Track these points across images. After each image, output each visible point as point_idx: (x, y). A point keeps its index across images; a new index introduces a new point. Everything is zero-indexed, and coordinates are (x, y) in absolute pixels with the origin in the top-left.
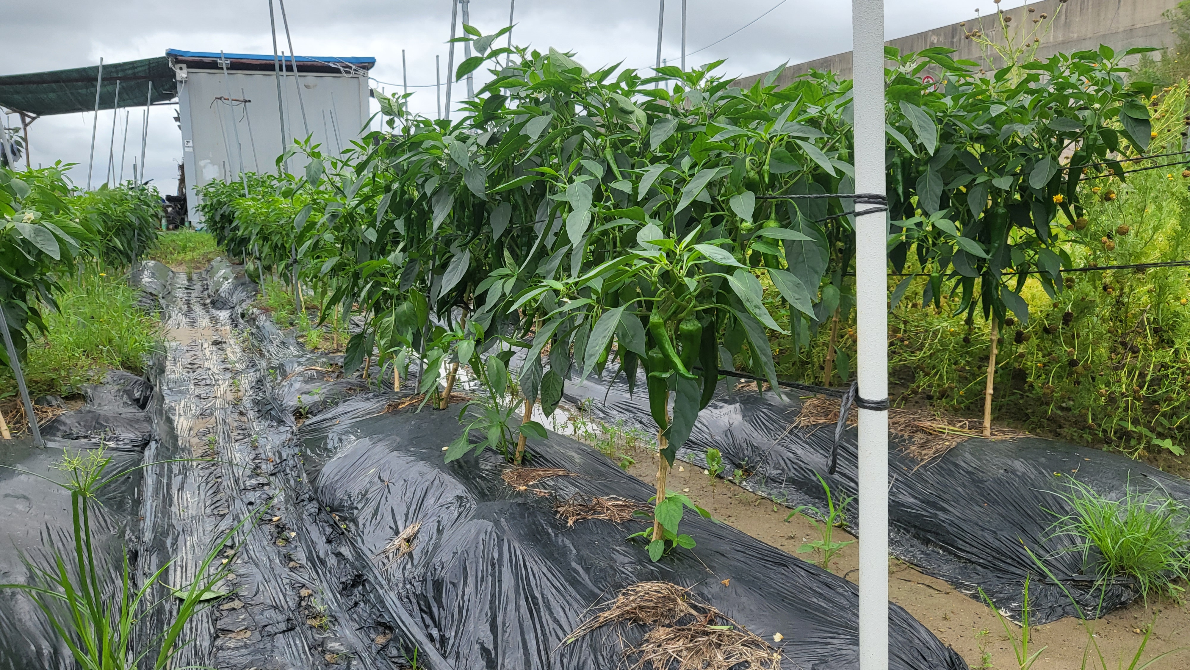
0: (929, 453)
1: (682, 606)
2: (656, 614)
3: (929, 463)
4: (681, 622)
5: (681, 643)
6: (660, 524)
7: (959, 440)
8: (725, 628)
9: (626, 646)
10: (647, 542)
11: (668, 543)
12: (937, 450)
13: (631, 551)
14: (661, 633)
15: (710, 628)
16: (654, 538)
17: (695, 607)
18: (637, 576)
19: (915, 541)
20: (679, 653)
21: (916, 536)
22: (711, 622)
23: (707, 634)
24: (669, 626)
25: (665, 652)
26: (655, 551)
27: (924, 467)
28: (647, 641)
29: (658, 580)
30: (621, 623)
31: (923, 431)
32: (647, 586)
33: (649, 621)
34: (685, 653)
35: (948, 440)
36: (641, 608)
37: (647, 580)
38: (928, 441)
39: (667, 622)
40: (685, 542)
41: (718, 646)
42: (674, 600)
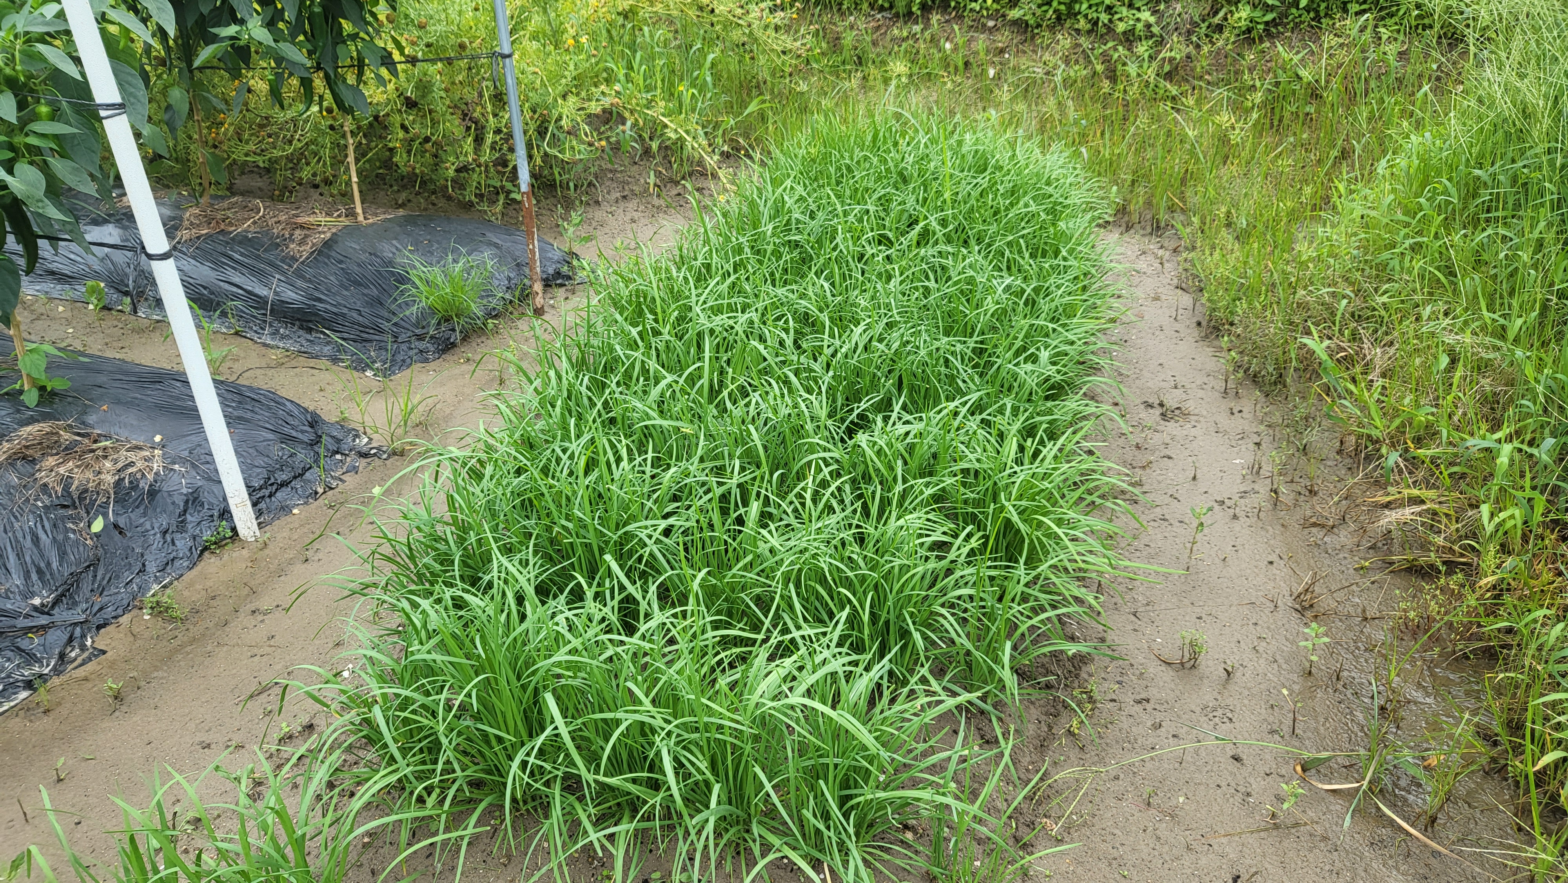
0: (307, 248)
1: (65, 436)
2: (42, 449)
3: (307, 258)
4: (66, 449)
5: (71, 463)
6: (28, 375)
7: (334, 230)
8: (108, 443)
9: (19, 479)
10: (21, 392)
11: (42, 389)
12: (314, 245)
13: (7, 404)
14: (51, 461)
15: (95, 446)
16: (26, 387)
17: (79, 434)
18: (18, 424)
19: (301, 332)
20: (71, 471)
21: (301, 327)
22: (95, 442)
23: (93, 451)
24: (57, 454)
25: (58, 474)
26: (31, 398)
27: (302, 263)
28: (39, 470)
29: (38, 421)
30: (10, 464)
31: (302, 227)
32: (29, 429)
33: (37, 456)
34: (76, 470)
35: (324, 233)
36: (27, 447)
37: (27, 424)
38: (306, 236)
39: (54, 451)
40: (57, 384)
41: (105, 457)
42: (57, 433)
